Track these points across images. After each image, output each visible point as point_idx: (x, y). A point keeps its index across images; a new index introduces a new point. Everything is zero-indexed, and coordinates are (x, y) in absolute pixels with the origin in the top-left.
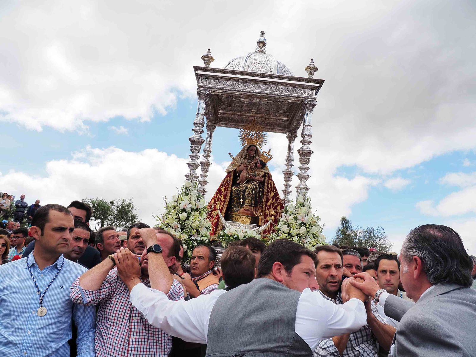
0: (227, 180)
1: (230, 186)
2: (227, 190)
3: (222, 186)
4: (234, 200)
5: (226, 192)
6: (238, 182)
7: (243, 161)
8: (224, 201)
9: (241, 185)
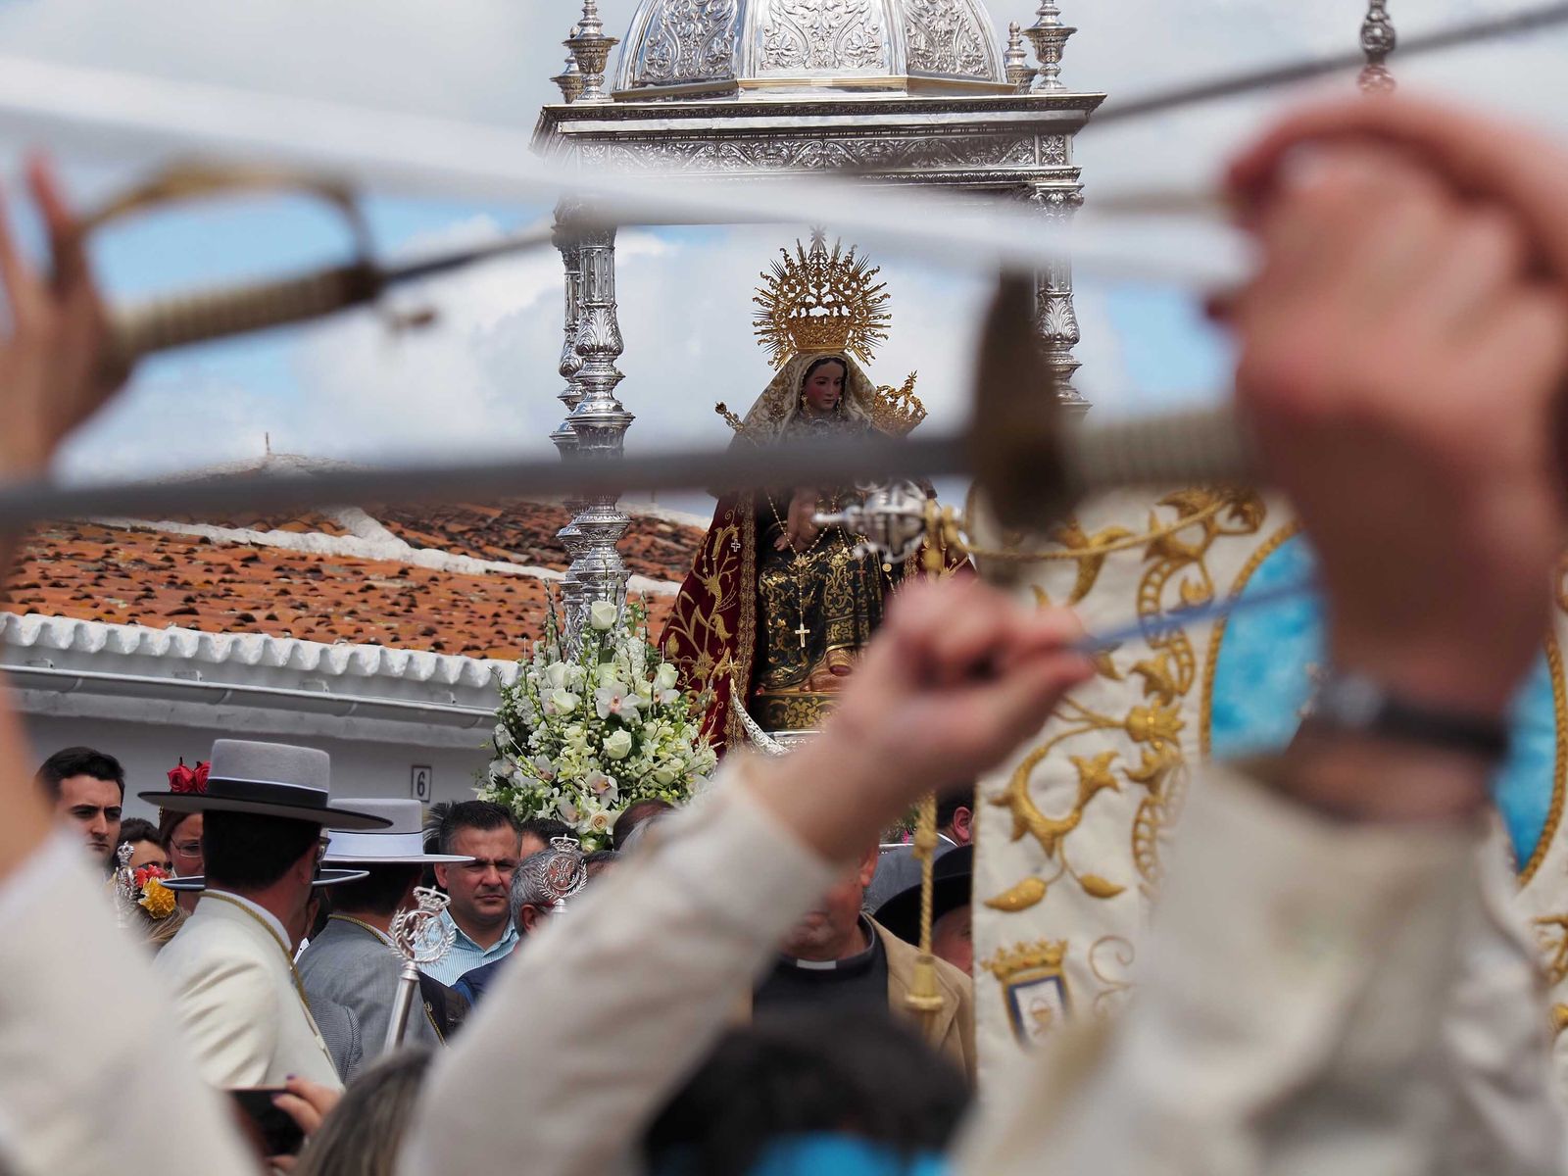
0: (728, 539)
1: (748, 568)
2: (738, 588)
3: (705, 570)
4: (777, 630)
5: (731, 595)
6: (781, 544)
7: (790, 435)
8: (733, 643)
9: (801, 561)
